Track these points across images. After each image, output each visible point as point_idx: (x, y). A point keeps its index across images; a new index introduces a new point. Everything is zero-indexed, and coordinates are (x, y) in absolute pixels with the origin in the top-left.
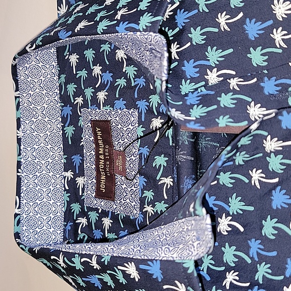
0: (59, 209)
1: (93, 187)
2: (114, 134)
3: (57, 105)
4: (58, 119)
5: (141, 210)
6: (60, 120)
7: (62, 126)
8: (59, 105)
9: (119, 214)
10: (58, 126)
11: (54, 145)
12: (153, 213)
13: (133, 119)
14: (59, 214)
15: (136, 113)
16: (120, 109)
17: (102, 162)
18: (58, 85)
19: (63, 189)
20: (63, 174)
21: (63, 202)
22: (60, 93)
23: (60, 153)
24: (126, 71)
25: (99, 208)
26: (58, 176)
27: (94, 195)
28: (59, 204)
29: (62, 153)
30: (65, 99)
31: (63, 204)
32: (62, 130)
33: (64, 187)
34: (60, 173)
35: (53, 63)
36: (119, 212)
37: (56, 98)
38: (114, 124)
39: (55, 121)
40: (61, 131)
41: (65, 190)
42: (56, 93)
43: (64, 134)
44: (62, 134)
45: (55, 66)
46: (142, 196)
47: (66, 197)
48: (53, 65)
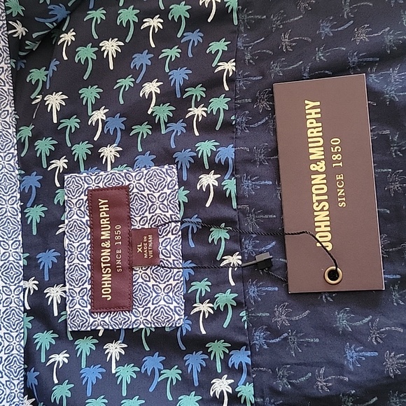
0: (15, 343)
1: (85, 298)
2: (135, 205)
3: (13, 173)
4: (15, 195)
5: (187, 313)
6: (18, 196)
7: (21, 206)
8: (17, 172)
9: (142, 329)
10: (15, 206)
11: (6, 237)
12: (212, 312)
13: (169, 179)
14: (15, 352)
15: (175, 170)
16: (145, 167)
17: (106, 253)
18: (15, 141)
19: (22, 308)
20: (21, 284)
21: (22, 331)
22: (19, 154)
23: (17, 250)
24: (153, 112)
25: (100, 328)
26: (13, 288)
27: (87, 310)
28: (14, 334)
29: (20, 250)
30: (28, 164)
31: (22, 335)
32: (21, 212)
33: (24, 305)
34: (16, 282)
35: (8, 108)
36: (142, 326)
37: (12, 162)
38: (135, 190)
39: (8, 198)
40: (20, 215)
41: (25, 311)
42: (13, 153)
43: (24, 219)
44: (21, 219)
45: (10, 112)
46: (187, 291)
47: (27, 322)
48: (8, 111)
